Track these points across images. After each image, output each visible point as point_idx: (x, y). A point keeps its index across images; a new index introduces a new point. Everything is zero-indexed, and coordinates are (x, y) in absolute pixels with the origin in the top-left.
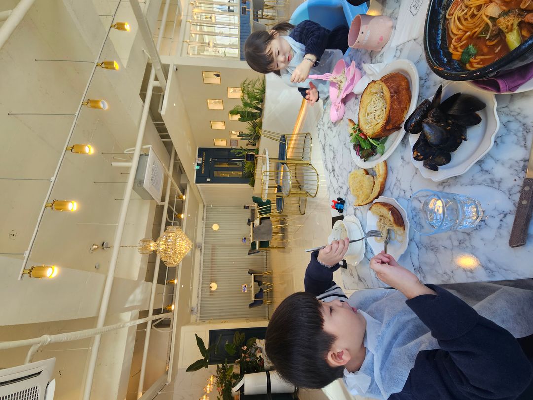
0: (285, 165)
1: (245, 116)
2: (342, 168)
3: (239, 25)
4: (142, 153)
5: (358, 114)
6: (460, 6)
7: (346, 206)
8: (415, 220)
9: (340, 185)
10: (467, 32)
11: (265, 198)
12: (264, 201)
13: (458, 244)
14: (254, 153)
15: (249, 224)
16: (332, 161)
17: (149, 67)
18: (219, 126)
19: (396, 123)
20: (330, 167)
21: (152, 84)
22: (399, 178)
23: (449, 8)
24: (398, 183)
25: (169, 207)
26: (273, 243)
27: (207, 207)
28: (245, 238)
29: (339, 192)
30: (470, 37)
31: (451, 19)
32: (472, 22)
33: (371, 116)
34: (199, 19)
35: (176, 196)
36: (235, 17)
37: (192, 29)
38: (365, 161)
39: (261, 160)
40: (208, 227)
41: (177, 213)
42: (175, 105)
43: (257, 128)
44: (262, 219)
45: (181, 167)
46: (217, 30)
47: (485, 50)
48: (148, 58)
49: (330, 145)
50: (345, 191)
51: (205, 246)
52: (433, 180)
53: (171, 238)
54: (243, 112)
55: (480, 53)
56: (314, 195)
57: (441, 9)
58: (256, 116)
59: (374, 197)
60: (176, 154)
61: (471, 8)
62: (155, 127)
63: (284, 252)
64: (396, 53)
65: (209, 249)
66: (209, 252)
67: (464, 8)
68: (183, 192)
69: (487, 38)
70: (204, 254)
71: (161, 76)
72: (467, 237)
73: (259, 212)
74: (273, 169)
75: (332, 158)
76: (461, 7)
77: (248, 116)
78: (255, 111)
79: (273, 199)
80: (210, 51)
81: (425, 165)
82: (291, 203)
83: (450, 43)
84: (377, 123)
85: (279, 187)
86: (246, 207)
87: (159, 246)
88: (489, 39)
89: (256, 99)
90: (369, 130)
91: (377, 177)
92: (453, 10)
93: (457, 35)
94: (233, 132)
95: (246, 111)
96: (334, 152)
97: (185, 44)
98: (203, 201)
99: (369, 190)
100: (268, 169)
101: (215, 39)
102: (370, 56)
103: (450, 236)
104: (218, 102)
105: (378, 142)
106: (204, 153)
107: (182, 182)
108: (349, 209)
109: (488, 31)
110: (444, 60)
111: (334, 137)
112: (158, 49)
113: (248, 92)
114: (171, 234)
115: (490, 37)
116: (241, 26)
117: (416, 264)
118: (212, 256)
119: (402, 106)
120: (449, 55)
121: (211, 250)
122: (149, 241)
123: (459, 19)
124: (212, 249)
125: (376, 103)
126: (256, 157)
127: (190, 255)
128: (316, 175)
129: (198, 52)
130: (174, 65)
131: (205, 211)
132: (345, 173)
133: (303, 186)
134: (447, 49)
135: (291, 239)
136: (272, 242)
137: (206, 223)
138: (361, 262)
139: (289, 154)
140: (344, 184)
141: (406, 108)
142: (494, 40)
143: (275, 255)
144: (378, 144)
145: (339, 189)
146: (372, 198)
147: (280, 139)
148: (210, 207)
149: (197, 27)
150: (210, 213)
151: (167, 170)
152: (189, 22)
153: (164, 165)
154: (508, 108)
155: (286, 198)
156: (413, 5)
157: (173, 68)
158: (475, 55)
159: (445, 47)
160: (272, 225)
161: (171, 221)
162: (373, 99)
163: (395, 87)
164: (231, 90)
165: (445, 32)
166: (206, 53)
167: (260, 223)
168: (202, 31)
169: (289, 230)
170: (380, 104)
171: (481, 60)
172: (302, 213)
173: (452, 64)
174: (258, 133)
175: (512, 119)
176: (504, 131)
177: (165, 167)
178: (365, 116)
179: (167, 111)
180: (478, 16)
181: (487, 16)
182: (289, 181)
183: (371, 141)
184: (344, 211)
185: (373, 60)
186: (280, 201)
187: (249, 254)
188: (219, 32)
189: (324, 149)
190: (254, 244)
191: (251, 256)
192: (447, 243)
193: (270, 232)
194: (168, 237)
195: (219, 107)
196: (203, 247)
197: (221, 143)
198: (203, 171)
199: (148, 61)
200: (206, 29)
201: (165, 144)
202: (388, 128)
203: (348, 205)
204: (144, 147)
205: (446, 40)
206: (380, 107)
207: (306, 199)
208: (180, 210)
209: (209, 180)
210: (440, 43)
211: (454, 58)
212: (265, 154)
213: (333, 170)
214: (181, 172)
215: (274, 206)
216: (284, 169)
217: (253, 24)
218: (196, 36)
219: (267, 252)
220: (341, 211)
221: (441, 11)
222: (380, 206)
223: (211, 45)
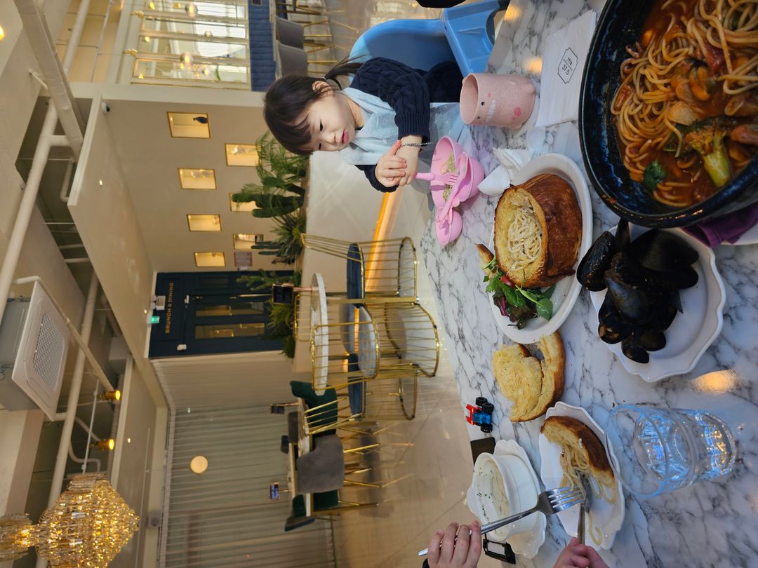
0: (363, 308)
1: (268, 206)
2: (478, 335)
3: (248, 22)
4: (12, 296)
5: (494, 240)
6: (630, 97)
7: (497, 416)
8: (629, 454)
9: (480, 370)
10: (647, 139)
11: (321, 387)
12: (320, 392)
13: (712, 508)
14: (293, 285)
15: (285, 450)
16: (457, 317)
17: (42, 106)
18: (209, 223)
19: (562, 264)
20: (454, 329)
21: (48, 139)
22: (587, 367)
23: (613, 97)
24: (587, 376)
25: (76, 425)
26: (349, 496)
27: (177, 414)
28: (276, 486)
29: (479, 384)
30: (652, 149)
31: (619, 115)
32: (652, 126)
33: (517, 248)
34: (161, 9)
35: (96, 393)
36: (238, 7)
37: (143, 28)
38: (519, 328)
39: (309, 299)
40: (180, 466)
41: (97, 439)
42: (101, 183)
43: (296, 230)
44: (315, 438)
45: (111, 320)
46: (200, 29)
47: (678, 174)
48: (42, 87)
49: (450, 285)
50: (491, 383)
51: (170, 520)
52: (644, 379)
53: (80, 508)
54: (262, 196)
55: (669, 176)
56: (432, 371)
57: (600, 100)
58: (292, 204)
59: (547, 403)
60: (100, 291)
61: (647, 105)
62: (49, 232)
63: (375, 515)
64: (547, 136)
65: (182, 526)
66: (182, 533)
67: (636, 101)
68: (117, 384)
69: (677, 155)
70: (168, 541)
71: (71, 123)
72: (723, 493)
73: (309, 420)
74: (337, 320)
75: (456, 311)
76: (632, 98)
77: (274, 206)
78: (288, 194)
79: (342, 385)
80: (184, 70)
81: (625, 351)
82: (382, 395)
83: (624, 154)
84: (530, 261)
85: (353, 359)
86: (277, 409)
87: (46, 531)
88: (680, 157)
89: (289, 169)
90: (517, 272)
91: (547, 363)
92: (620, 102)
93: (632, 142)
94: (241, 236)
95: (269, 195)
96: (458, 299)
97: (128, 58)
98: (166, 401)
99: (534, 390)
100: (325, 321)
101: (196, 48)
102: (504, 133)
103: (695, 489)
104: (205, 174)
105: (539, 296)
106: (172, 285)
107: (114, 356)
108: (503, 424)
109: (677, 144)
110: (617, 182)
111: (456, 270)
112: (66, 70)
113: (272, 156)
114: (80, 497)
115: (681, 153)
116: (250, 24)
117: (649, 551)
118: (191, 545)
119: (568, 235)
120: (624, 173)
121: (186, 529)
122: (20, 524)
123: (631, 118)
124: (191, 525)
125: (524, 224)
126: (297, 293)
127: (129, 550)
128: (432, 326)
129: (157, 71)
130: (102, 100)
131: (172, 424)
132: (486, 346)
133: (405, 352)
134: (620, 161)
135: (390, 481)
136: (345, 490)
137: (174, 455)
138: (541, 549)
139: (369, 285)
140: (487, 368)
141: (577, 239)
142: (688, 161)
143: (355, 524)
144: (538, 300)
145: (479, 379)
146: (543, 406)
147: (346, 252)
148: (186, 413)
149: (155, 25)
150: (183, 431)
151: (75, 331)
152: (139, 15)
153: (68, 320)
154: (735, 260)
155: (369, 383)
156: (562, 66)
157: (100, 107)
158: (665, 180)
159: (617, 158)
160: (341, 448)
161: (79, 461)
162: (518, 217)
163: (551, 203)
164: (233, 150)
165: (613, 134)
166: (174, 74)
167: (313, 447)
168: (167, 33)
169: (384, 456)
170: (531, 228)
171: (674, 188)
172: (410, 415)
173: (631, 188)
174: (298, 240)
175: (744, 279)
176: (736, 300)
177: (71, 326)
178: (506, 245)
179: (81, 197)
180: (660, 118)
181: (672, 122)
182: (373, 343)
183: (523, 293)
184: (495, 428)
185: (511, 142)
186: (356, 391)
187: (287, 529)
188: (203, 34)
189: (439, 291)
190: (299, 502)
191: (293, 535)
192: (692, 505)
193: (337, 467)
194: (71, 508)
195: (208, 184)
196: (166, 522)
197: (215, 261)
198: (168, 327)
199: (40, 93)
200: (174, 27)
201: (72, 271)
202: (550, 273)
203: (500, 414)
204: (21, 281)
205: (615, 147)
206: (531, 233)
207: (416, 381)
208: (106, 430)
209: (182, 347)
210: (608, 152)
211: (633, 177)
212: (317, 285)
213: (462, 337)
214: (112, 332)
215: (343, 402)
216: (362, 317)
217: (277, 22)
218: (153, 42)
219: (334, 517)
220: (487, 427)
221: (602, 103)
222: (559, 425)
223: (187, 59)
